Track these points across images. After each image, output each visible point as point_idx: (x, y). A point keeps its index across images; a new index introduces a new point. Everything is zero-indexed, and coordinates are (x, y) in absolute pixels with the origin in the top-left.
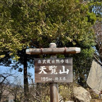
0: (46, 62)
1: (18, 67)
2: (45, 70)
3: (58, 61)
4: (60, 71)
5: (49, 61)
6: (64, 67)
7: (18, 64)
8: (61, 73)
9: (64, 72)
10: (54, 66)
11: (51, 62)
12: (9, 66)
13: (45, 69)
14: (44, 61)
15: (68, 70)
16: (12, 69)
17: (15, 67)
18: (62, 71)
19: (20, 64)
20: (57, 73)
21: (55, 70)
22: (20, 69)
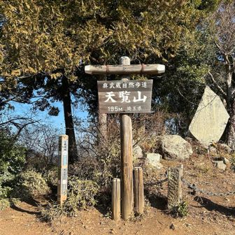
0: (115, 86)
1: (49, 104)
2: (113, 97)
3: (131, 84)
4: (135, 98)
5: (118, 85)
6: (139, 93)
7: (48, 98)
8: (135, 101)
9: (140, 99)
10: (126, 92)
11: (121, 85)
12: (29, 103)
13: (114, 95)
14: (112, 84)
15: (145, 97)
16: (35, 108)
17: (42, 105)
18: (137, 98)
19: (51, 98)
20: (129, 101)
21: (127, 97)
22: (53, 108)
